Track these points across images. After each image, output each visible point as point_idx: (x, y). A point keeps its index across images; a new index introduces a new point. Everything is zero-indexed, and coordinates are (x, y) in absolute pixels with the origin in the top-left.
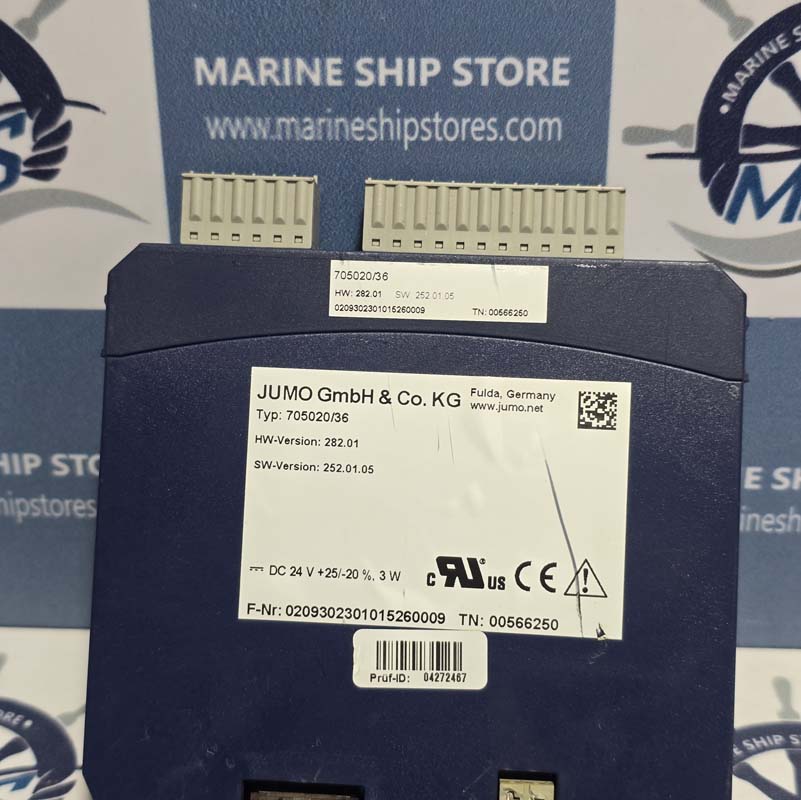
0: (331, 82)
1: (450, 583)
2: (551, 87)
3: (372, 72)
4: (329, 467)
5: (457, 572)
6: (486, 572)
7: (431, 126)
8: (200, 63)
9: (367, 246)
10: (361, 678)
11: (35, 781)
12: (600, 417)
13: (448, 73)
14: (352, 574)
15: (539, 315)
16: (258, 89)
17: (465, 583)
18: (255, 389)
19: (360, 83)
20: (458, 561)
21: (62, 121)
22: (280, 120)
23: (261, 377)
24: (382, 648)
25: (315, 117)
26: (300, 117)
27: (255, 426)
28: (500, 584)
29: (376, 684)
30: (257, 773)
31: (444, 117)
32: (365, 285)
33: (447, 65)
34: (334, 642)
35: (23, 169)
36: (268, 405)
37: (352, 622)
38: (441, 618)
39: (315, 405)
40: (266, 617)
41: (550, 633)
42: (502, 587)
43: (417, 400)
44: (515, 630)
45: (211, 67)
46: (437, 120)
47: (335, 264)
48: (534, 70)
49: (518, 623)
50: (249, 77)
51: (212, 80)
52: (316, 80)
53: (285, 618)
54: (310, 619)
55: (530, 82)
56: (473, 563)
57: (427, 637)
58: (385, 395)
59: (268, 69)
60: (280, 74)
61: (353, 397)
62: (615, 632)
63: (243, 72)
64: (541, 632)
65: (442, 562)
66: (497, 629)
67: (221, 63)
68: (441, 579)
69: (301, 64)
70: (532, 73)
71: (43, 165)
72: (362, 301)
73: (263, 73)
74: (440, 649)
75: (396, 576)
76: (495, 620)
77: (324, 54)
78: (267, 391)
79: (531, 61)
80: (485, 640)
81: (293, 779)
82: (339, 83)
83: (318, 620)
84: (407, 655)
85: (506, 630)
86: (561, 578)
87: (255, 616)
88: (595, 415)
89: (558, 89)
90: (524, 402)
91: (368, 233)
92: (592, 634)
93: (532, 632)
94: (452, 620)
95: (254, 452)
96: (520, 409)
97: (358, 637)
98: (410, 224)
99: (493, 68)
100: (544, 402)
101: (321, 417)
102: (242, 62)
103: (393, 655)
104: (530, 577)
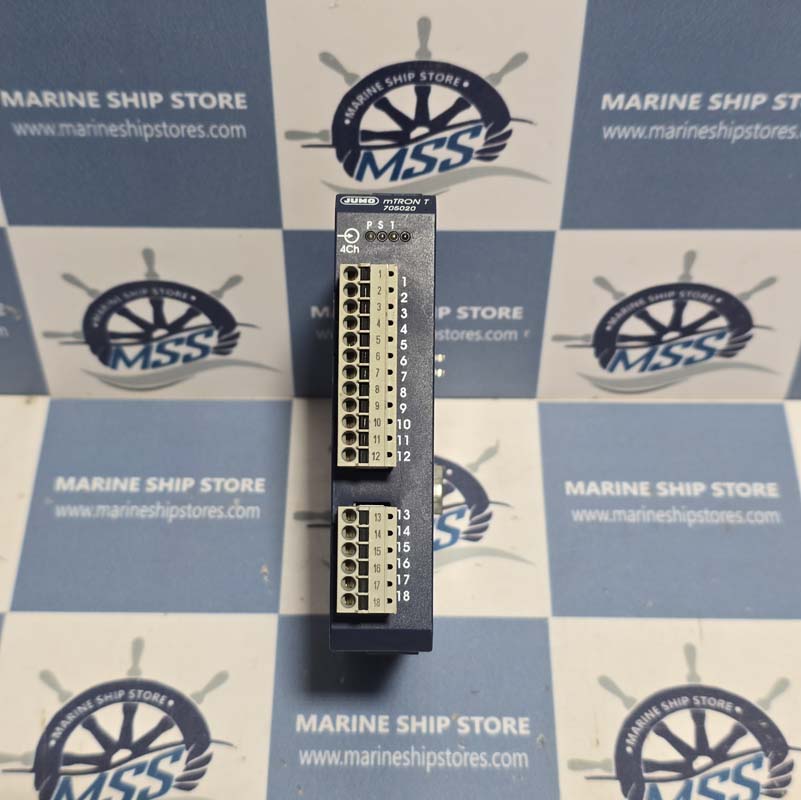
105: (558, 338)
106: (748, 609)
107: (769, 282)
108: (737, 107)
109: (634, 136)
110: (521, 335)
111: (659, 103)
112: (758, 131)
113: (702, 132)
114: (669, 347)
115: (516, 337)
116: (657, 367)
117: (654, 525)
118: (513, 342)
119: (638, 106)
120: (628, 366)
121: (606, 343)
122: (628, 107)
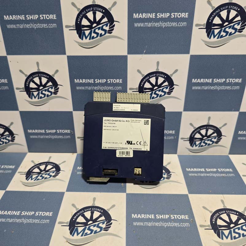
0: (92, 82)
1: (128, 144)
2: (120, 83)
3: (97, 81)
4: (113, 130)
5: (129, 143)
6: (133, 143)
7: (105, 88)
8: (75, 80)
9: (117, 101)
10: (117, 156)
11: (55, 172)
12: (147, 123)
13: (107, 81)
14: (116, 143)
15: (139, 110)
16: (83, 83)
17: (130, 144)
18: (104, 120)
19: (96, 82)
20: (129, 141)
21: (58, 87)
22: (86, 87)
23: (104, 118)
24: (120, 152)
25: (90, 87)
26: (88, 87)
27: (104, 125)
28: (134, 144)
29: (119, 157)
30: (105, 168)
31: (107, 87)
32: (117, 107)
33: (107, 80)
34: (114, 152)
35: (53, 93)
36: (105, 122)
37: (116, 149)
38: (127, 148)
39: (111, 122)
40: (105, 148)
41: (141, 150)
42: (135, 144)
43: (124, 121)
44: (136, 150)
45: (77, 80)
46: (106, 87)
47: (113, 104)
48: (118, 81)
49: (137, 149)
50: (82, 82)
51: (77, 82)
52: (90, 82)
53: (108, 149)
54: (111, 149)
55: (117, 82)
56: (131, 141)
57: (125, 151)
58: (120, 120)
59: (84, 81)
60: (86, 81)
61: (116, 121)
62: (149, 150)
63: (81, 81)
64: (140, 150)
65: (127, 141)
66: (134, 150)
67: (78, 80)
68: (127, 144)
69: (88, 80)
70: (117, 81)
71: (55, 93)
72: (117, 109)
73: (83, 81)
74: (127, 152)
75: (121, 143)
76: (134, 149)
77: (91, 79)
78: (105, 120)
79: (117, 80)
80: (133, 151)
81: (109, 168)
82: (93, 82)
83: (112, 149)
84: (123, 153)
85: (135, 150)
86: (142, 143)
87: (104, 148)
88: (146, 123)
89: (121, 83)
90: (137, 121)
91: (117, 99)
92: (146, 150)
93: (138, 150)
94: (129, 149)
95: (104, 128)
96: (137, 122)
97: (117, 151)
98: (123, 98)
99: (112, 81)
100: (140, 121)
101: (112, 123)
102: (81, 80)
103: (121, 153)
104: (138, 143)
105: (182, 139)
106: (233, 193)
107: (225, 124)
108: (219, 82)
109: (198, 89)
110: (174, 138)
111: (203, 81)
112: (223, 88)
113: (212, 88)
114: (205, 141)
115: (173, 138)
116: (202, 146)
117: (207, 176)
118: (173, 139)
119: (199, 81)
120: (196, 146)
121: (192, 140)
122: (197, 82)
